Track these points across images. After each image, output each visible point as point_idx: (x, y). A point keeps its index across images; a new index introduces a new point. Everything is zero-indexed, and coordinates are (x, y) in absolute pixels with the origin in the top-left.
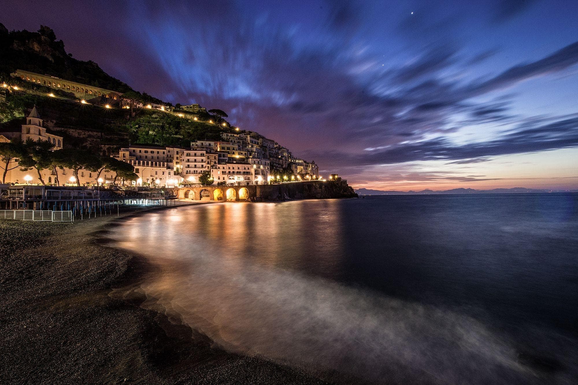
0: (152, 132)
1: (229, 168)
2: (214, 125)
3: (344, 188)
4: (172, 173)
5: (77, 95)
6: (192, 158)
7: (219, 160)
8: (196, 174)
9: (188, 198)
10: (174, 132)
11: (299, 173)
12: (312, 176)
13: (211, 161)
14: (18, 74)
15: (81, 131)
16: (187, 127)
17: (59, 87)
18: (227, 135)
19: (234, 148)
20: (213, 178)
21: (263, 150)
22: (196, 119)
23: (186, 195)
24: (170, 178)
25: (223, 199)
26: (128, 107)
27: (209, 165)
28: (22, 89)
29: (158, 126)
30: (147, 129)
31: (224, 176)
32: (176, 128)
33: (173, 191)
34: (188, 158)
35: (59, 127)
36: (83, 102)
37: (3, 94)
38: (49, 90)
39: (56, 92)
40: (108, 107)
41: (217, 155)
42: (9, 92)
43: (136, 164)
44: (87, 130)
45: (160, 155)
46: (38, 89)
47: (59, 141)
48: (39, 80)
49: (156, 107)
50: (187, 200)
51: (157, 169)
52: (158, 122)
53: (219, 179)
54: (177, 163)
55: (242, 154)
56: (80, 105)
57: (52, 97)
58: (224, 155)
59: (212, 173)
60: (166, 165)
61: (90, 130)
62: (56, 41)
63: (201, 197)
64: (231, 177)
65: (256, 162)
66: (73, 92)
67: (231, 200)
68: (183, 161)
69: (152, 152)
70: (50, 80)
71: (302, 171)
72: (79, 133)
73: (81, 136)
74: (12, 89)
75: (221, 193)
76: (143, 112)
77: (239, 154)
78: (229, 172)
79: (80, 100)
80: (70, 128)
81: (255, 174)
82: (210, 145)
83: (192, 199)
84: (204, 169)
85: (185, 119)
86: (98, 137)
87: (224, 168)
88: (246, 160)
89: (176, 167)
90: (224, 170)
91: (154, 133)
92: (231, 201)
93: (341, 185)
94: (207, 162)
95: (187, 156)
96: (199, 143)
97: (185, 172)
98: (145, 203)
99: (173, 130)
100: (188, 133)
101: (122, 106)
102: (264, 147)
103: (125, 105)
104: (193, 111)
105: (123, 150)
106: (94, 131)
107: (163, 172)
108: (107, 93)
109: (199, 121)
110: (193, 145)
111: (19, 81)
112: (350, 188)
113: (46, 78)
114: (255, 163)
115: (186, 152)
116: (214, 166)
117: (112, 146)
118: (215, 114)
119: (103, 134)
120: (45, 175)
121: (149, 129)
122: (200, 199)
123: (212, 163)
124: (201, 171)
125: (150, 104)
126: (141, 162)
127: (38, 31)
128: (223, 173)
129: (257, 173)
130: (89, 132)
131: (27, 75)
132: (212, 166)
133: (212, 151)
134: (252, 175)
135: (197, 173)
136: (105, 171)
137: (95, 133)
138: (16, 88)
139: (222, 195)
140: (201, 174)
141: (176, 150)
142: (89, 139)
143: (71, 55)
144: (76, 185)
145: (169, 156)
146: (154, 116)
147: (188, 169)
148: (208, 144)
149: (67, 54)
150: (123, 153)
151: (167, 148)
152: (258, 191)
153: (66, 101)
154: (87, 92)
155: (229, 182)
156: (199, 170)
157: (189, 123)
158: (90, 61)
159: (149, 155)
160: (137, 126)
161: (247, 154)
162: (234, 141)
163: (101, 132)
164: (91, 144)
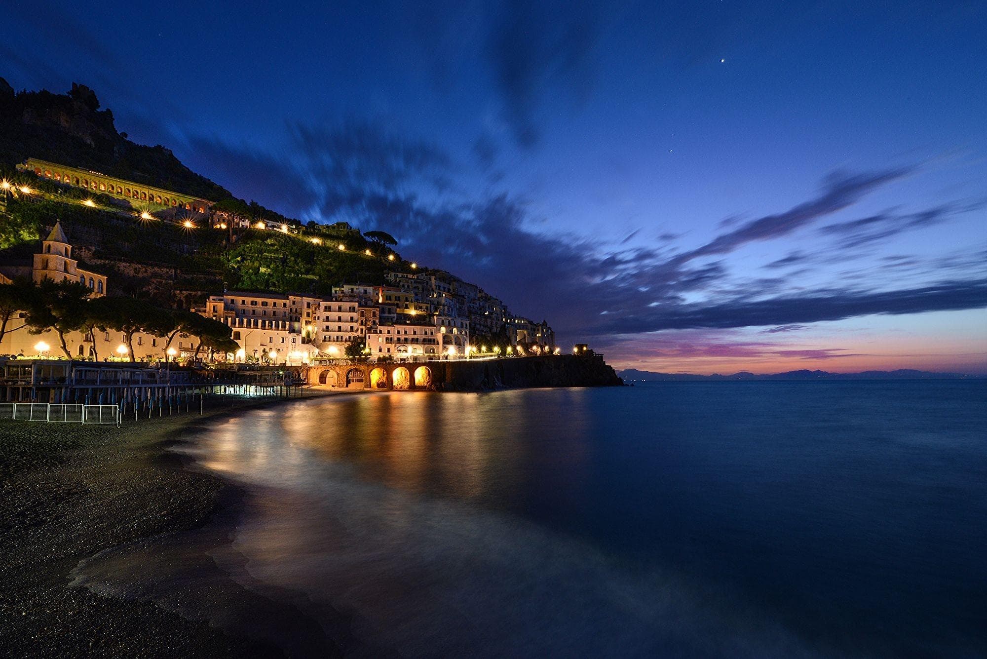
0: (265, 269)
1: (399, 332)
2: (373, 258)
3: (599, 368)
4: (299, 340)
5: (135, 204)
6: (334, 315)
7: (380, 318)
8: (341, 343)
9: (325, 383)
10: (303, 270)
11: (520, 343)
12: (542, 348)
13: (366, 320)
14: (31, 165)
15: (140, 266)
16: (326, 261)
17: (103, 189)
18: (396, 276)
19: (407, 298)
20: (370, 349)
21: (458, 302)
22: (342, 247)
23: (323, 379)
24: (294, 348)
25: (387, 385)
26: (224, 226)
27: (363, 327)
28: (36, 192)
29: (276, 258)
30: (256, 264)
31: (389, 345)
32: (307, 263)
33: (300, 371)
34: (328, 314)
35: (100, 258)
36: (146, 216)
37: (3, 199)
38: (85, 194)
39: (98, 198)
40: (188, 224)
41: (378, 309)
42: (12, 196)
43: (235, 323)
44: (151, 265)
45: (278, 309)
46: (65, 192)
47: (100, 282)
48: (68, 177)
49: (273, 226)
50: (323, 387)
51: (273, 333)
52: (276, 251)
53: (380, 350)
54: (307, 323)
55: (421, 308)
56: (138, 222)
57: (90, 207)
58: (389, 309)
59: (368, 341)
60: (287, 327)
61: (156, 265)
62: (99, 110)
63: (348, 382)
64: (402, 348)
65: (446, 322)
66: (128, 199)
67: (401, 388)
68: (318, 319)
69: (265, 304)
70: (87, 177)
71: (525, 338)
72: (135, 269)
73: (140, 275)
74: (18, 191)
75: (384, 375)
76: (250, 235)
77: (416, 309)
78: (399, 339)
79: (139, 212)
80: (120, 260)
81: (444, 343)
82: (365, 291)
83: (333, 386)
84: (355, 334)
85: (323, 248)
86: (170, 277)
87: (389, 332)
88: (428, 319)
89: (306, 329)
90: (389, 336)
91: (269, 270)
92: (401, 390)
93: (593, 362)
94: (360, 322)
95: (325, 311)
96: (346, 288)
97: (322, 338)
98: (250, 391)
99: (301, 266)
100: (329, 271)
101: (213, 223)
102: (460, 296)
103: (219, 222)
104: (337, 233)
105: (213, 300)
106: (164, 267)
107: (283, 338)
108: (187, 201)
109: (347, 251)
110: (336, 291)
111: (32, 178)
112: (609, 368)
113: (81, 175)
114: (443, 324)
115: (323, 304)
116: (371, 328)
117: (193, 293)
118: (376, 239)
119: (179, 271)
120: (72, 341)
121: (260, 263)
122: (347, 386)
123: (370, 324)
124: (350, 337)
125: (263, 222)
126: (245, 320)
127: (68, 93)
128: (389, 340)
129: (447, 341)
130: (153, 268)
131: (47, 167)
132: (369, 330)
133: (369, 303)
134: (438, 344)
135: (342, 341)
136: (181, 336)
137: (164, 270)
138: (26, 190)
139: (385, 379)
140: (349, 343)
141: (306, 300)
142: (153, 280)
143: (125, 135)
144: (128, 360)
145: (294, 310)
146: (269, 241)
147: (327, 334)
148: (363, 291)
149: (119, 133)
150: (212, 304)
151: (290, 297)
152: (448, 371)
153: (115, 214)
154: (152, 199)
155: (398, 356)
156: (346, 335)
157: (330, 254)
158: (159, 146)
159: (259, 308)
160: (239, 259)
161: (429, 308)
162: (408, 286)
163: (176, 269)
164: (156, 288)
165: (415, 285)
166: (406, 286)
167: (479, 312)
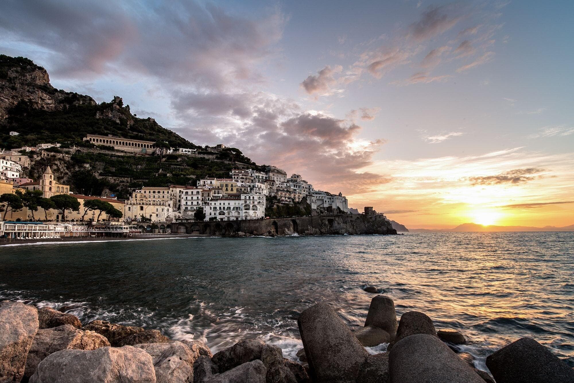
1: (220, 204)
3: (379, 223)
4: (171, 210)
6: (189, 196)
7: (213, 197)
8: (192, 211)
13: (205, 198)
14: (88, 138)
20: (205, 214)
21: (270, 185)
23: (179, 229)
24: (168, 214)
27: (203, 202)
31: (215, 212)
45: (165, 194)
51: (158, 207)
54: (179, 201)
58: (218, 192)
61: (123, 177)
62: (123, 106)
64: (222, 213)
68: (182, 198)
69: (159, 192)
72: (114, 179)
73: (117, 182)
76: (172, 158)
80: (109, 176)
81: (245, 209)
84: (199, 206)
87: (215, 204)
93: (376, 219)
95: (186, 195)
97: (184, 208)
102: (272, 181)
106: (126, 177)
107: (163, 209)
112: (387, 223)
114: (245, 198)
115: (185, 191)
119: (132, 179)
122: (191, 233)
123: (206, 200)
124: (197, 208)
127: (112, 101)
128: (215, 209)
129: (247, 208)
132: (206, 203)
134: (242, 210)
143: (135, 115)
145: (172, 195)
146: (179, 159)
147: (186, 206)
148: (210, 182)
149: (133, 115)
150: (135, 194)
151: (170, 188)
155: (219, 217)
156: (195, 207)
159: (157, 195)
162: (237, 178)
163: (131, 177)
164: (122, 188)
165: (241, 177)
166: (236, 178)
167: (285, 190)
